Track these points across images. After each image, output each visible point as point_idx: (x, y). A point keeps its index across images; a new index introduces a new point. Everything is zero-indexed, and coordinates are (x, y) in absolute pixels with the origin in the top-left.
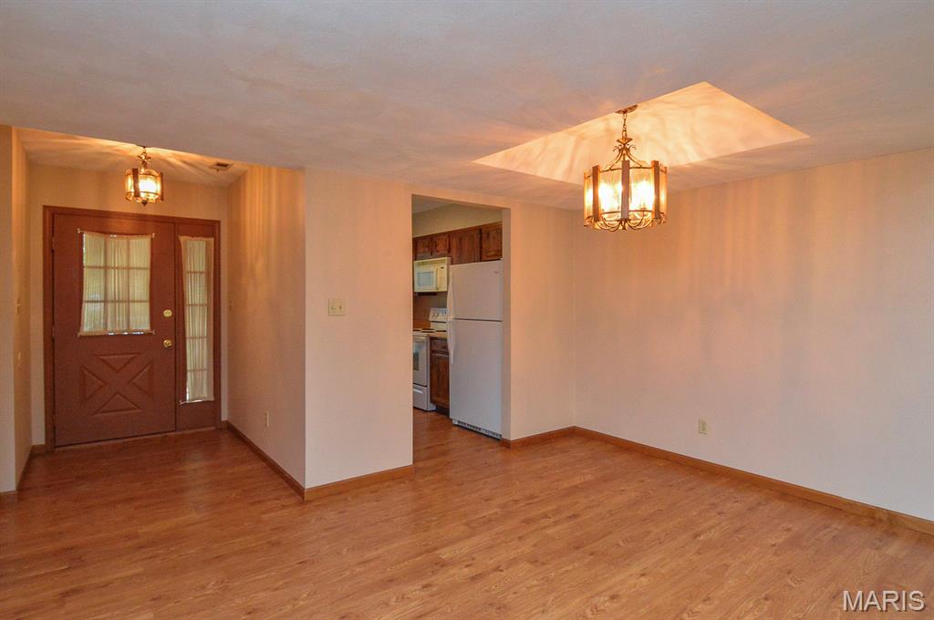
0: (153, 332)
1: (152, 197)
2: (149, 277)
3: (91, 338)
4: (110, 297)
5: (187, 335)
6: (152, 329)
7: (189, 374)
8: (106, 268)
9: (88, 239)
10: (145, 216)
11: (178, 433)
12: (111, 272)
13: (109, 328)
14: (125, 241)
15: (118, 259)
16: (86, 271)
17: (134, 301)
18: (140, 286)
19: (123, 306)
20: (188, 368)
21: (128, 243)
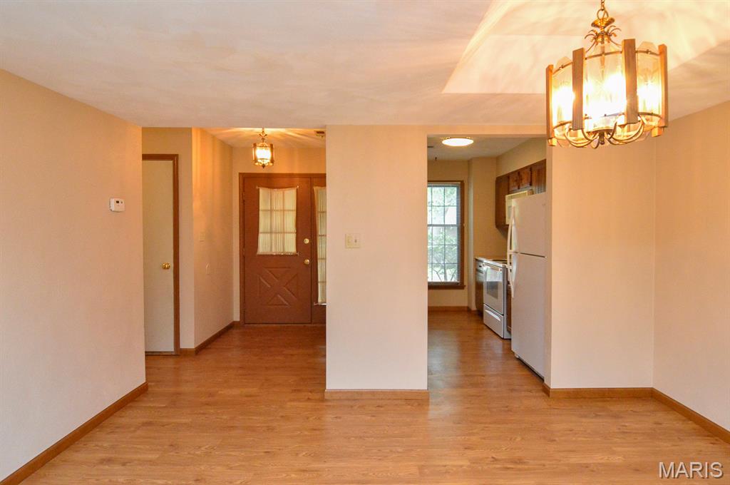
0: (298, 254)
1: (266, 162)
2: (295, 215)
3: (264, 256)
4: (274, 230)
5: (319, 257)
6: (297, 251)
7: (319, 284)
8: (271, 211)
9: (263, 192)
10: (293, 174)
11: (312, 325)
12: (274, 214)
13: (274, 250)
14: (282, 192)
15: (278, 206)
16: (261, 213)
17: (286, 233)
18: (290, 221)
19: (279, 236)
20: (319, 280)
21: (284, 193)
